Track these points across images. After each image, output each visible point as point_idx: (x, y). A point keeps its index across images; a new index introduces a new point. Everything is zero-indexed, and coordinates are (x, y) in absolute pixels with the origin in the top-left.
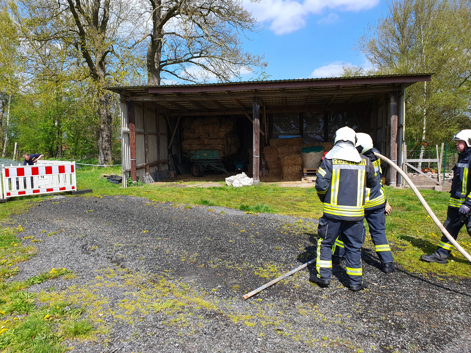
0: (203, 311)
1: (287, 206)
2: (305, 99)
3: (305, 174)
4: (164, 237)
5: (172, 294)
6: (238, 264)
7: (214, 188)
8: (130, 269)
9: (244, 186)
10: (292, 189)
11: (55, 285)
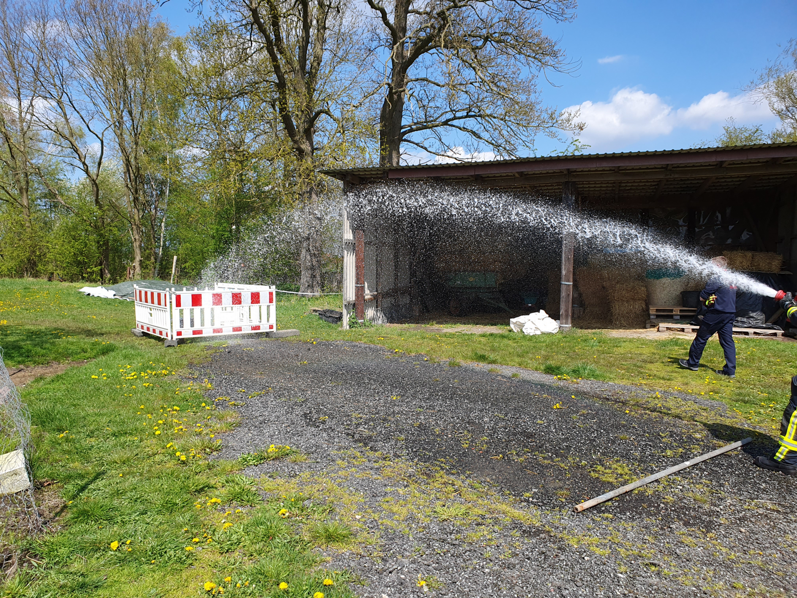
0: (516, 525)
1: (627, 370)
2: (654, 185)
3: (652, 317)
4: (427, 408)
5: (460, 495)
6: (560, 459)
7: (491, 335)
8: (385, 453)
9: (543, 333)
10: (631, 341)
11: (279, 469)
